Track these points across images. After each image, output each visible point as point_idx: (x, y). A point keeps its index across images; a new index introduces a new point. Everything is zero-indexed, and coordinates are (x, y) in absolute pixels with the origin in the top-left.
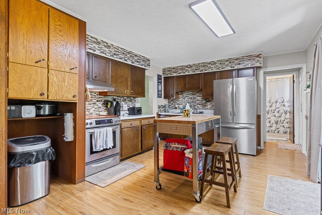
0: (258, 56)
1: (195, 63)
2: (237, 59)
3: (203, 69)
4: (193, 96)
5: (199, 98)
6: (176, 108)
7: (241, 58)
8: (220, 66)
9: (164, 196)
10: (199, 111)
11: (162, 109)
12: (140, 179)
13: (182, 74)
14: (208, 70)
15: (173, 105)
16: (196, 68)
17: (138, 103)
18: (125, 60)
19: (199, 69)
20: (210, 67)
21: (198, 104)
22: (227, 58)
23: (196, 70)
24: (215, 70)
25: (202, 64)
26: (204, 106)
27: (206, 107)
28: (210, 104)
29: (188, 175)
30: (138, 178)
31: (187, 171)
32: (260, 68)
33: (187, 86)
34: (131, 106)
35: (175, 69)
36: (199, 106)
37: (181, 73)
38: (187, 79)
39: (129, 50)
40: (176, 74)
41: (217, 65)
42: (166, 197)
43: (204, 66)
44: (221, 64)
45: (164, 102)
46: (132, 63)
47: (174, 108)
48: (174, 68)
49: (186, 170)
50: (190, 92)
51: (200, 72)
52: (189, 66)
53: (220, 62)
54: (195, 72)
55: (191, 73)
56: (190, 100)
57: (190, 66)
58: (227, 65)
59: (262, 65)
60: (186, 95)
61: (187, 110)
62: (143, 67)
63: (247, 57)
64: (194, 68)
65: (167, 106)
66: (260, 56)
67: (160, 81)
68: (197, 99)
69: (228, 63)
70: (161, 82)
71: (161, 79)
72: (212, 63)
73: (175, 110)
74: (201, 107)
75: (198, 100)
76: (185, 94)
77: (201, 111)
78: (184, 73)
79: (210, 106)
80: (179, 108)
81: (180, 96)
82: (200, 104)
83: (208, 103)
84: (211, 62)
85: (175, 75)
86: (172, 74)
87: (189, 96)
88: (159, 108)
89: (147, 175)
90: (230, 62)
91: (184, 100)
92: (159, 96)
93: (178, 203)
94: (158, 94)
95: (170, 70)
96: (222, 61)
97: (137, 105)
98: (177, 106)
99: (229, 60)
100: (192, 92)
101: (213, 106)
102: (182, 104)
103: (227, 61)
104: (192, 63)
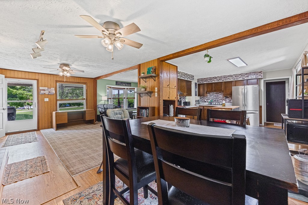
1: (219, 76)
2: (246, 74)
3: (225, 80)
4: (217, 95)
5: (221, 96)
6: (205, 102)
8: (235, 78)
10: (221, 103)
11: (197, 102)
13: (210, 82)
14: (228, 80)
15: (204, 100)
17: (187, 99)
18: (185, 78)
19: (222, 79)
20: (229, 78)
21: (220, 99)
22: (240, 73)
23: (219, 80)
24: (232, 80)
26: (224, 100)
27: (226, 101)
33: (213, 89)
34: (184, 101)
35: (206, 79)
38: (213, 85)
39: (186, 73)
41: (233, 77)
43: (225, 78)
44: (236, 76)
45: (198, 98)
46: (187, 79)
48: (205, 79)
51: (222, 81)
55: (216, 81)
56: (215, 97)
57: (216, 78)
58: (240, 77)
59: (263, 77)
61: (224, 103)
62: (191, 80)
63: (253, 73)
64: (218, 79)
65: (200, 101)
66: (261, 72)
67: (196, 86)
70: (196, 87)
71: (196, 85)
72: (230, 76)
73: (205, 103)
74: (222, 101)
75: (220, 97)
76: (211, 94)
78: (212, 81)
79: (228, 101)
80: (208, 102)
81: (208, 95)
82: (221, 99)
83: (227, 99)
85: (205, 82)
86: (203, 82)
87: (214, 95)
88: (196, 102)
90: (242, 76)
91: (210, 97)
92: (196, 95)
94: (195, 94)
95: (202, 79)
97: (187, 101)
98: (206, 100)
100: (216, 93)
101: (230, 100)
102: (209, 99)
103: (240, 75)
104: (216, 76)
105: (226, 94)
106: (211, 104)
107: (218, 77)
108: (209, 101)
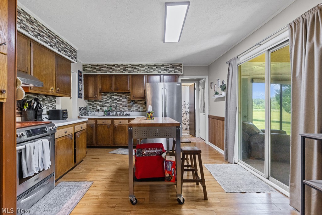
0: (179, 65)
1: (124, 63)
2: (163, 65)
3: (132, 71)
4: (118, 98)
5: (125, 100)
6: (98, 110)
7: (167, 64)
8: (148, 70)
9: (145, 209)
10: (125, 113)
11: (82, 112)
12: (101, 200)
13: (108, 73)
14: (137, 72)
15: (95, 107)
16: (124, 68)
17: (58, 104)
18: (51, 46)
19: (127, 70)
20: (138, 70)
21: (124, 106)
22: (154, 63)
23: (124, 70)
24: (143, 73)
25: (131, 65)
26: (130, 108)
27: (133, 109)
28: (137, 106)
29: (171, 179)
30: (96, 199)
31: (170, 175)
33: (114, 87)
34: (51, 109)
35: (100, 67)
36: (125, 108)
37: (106, 72)
38: (114, 79)
40: (101, 72)
41: (145, 68)
42: (149, 209)
43: (132, 68)
44: (149, 67)
45: (83, 103)
46: (59, 51)
47: (96, 110)
48: (98, 65)
49: (167, 175)
50: (115, 94)
51: (128, 73)
52: (116, 66)
53: (148, 65)
54: (123, 72)
55: (118, 73)
56: (115, 101)
57: (118, 66)
58: (155, 70)
59: (182, 73)
60: (110, 96)
61: (151, 112)
62: (70, 59)
63: (171, 64)
64: (122, 68)
65: (88, 109)
66: (181, 65)
67: (80, 78)
68: (122, 101)
69: (155, 68)
70: (81, 80)
71: (81, 76)
73: (97, 113)
74: (127, 110)
75: (124, 102)
77: (128, 113)
78: (111, 72)
79: (136, 108)
80: (102, 111)
81: (104, 97)
82: (126, 106)
83: (134, 105)
84: (140, 64)
85: (99, 73)
86: (95, 72)
87: (113, 98)
88: (80, 110)
89: (104, 192)
90: (157, 67)
91: (107, 101)
92: (80, 97)
93: (166, 211)
94: (79, 94)
95: (93, 66)
96: (150, 65)
97: (58, 107)
98: (99, 108)
99: (156, 65)
100: (117, 94)
101: (139, 108)
102: (106, 106)
103: (155, 65)
104: (119, 63)
105: (134, 97)
106: (109, 115)
107: (122, 64)
108: (105, 108)
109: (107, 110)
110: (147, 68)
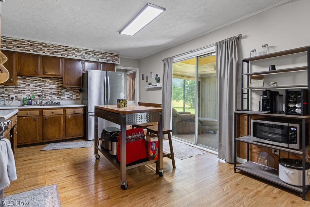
0: (117, 56)
1: (55, 43)
2: (101, 53)
3: (66, 54)
4: (44, 84)
5: (53, 87)
6: (12, 98)
7: (105, 53)
8: (85, 56)
10: (54, 102)
13: (31, 52)
14: (72, 56)
15: (6, 94)
16: (55, 49)
19: (60, 52)
20: (74, 54)
21: (51, 93)
22: (92, 49)
23: (55, 52)
24: (79, 58)
25: (64, 48)
26: (60, 95)
27: (63, 97)
28: (68, 94)
29: (155, 158)
32: (114, 65)
35: (19, 43)
36: (54, 96)
37: (29, 51)
38: (40, 61)
40: (21, 50)
41: (82, 53)
42: (142, 188)
43: (66, 50)
44: (86, 53)
47: (7, 98)
48: (15, 40)
50: (38, 78)
51: (60, 56)
52: (44, 45)
53: (85, 51)
54: (53, 54)
55: (47, 54)
56: (38, 88)
57: (47, 46)
58: (92, 57)
59: (119, 63)
60: (31, 81)
63: (110, 54)
64: (53, 50)
66: (118, 56)
68: (50, 88)
69: (93, 54)
72: (76, 50)
73: (10, 102)
74: (56, 98)
75: (51, 89)
76: (29, 80)
77: (57, 101)
78: (36, 52)
79: (68, 96)
80: (18, 99)
81: (21, 82)
82: (54, 94)
83: (66, 93)
84: (76, 48)
85: (17, 50)
86: (11, 48)
87: (36, 83)
90: (95, 54)
91: (27, 88)
95: (7, 40)
96: (87, 51)
98: (13, 96)
99: (95, 52)
100: (41, 78)
101: (72, 96)
102: (24, 93)
103: (92, 52)
104: (49, 43)
105: (67, 83)
106: (30, 104)
107: (52, 44)
108: (23, 96)
109: (28, 99)
110: (84, 53)
